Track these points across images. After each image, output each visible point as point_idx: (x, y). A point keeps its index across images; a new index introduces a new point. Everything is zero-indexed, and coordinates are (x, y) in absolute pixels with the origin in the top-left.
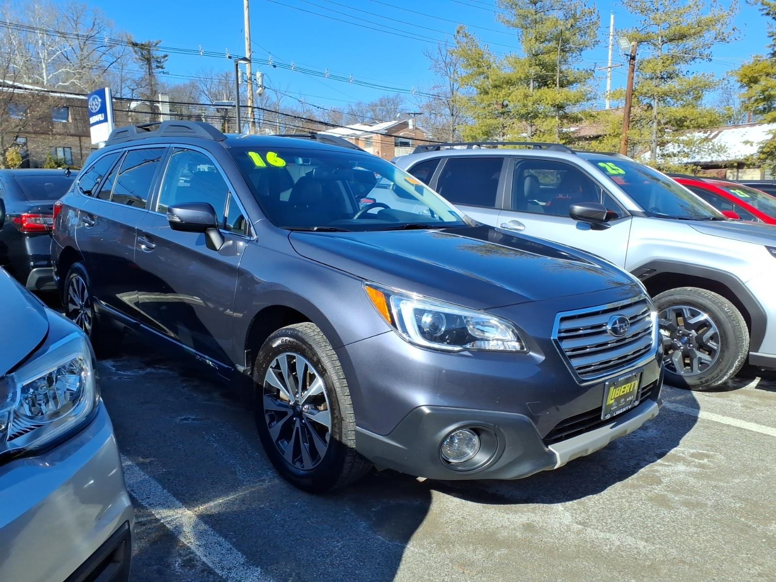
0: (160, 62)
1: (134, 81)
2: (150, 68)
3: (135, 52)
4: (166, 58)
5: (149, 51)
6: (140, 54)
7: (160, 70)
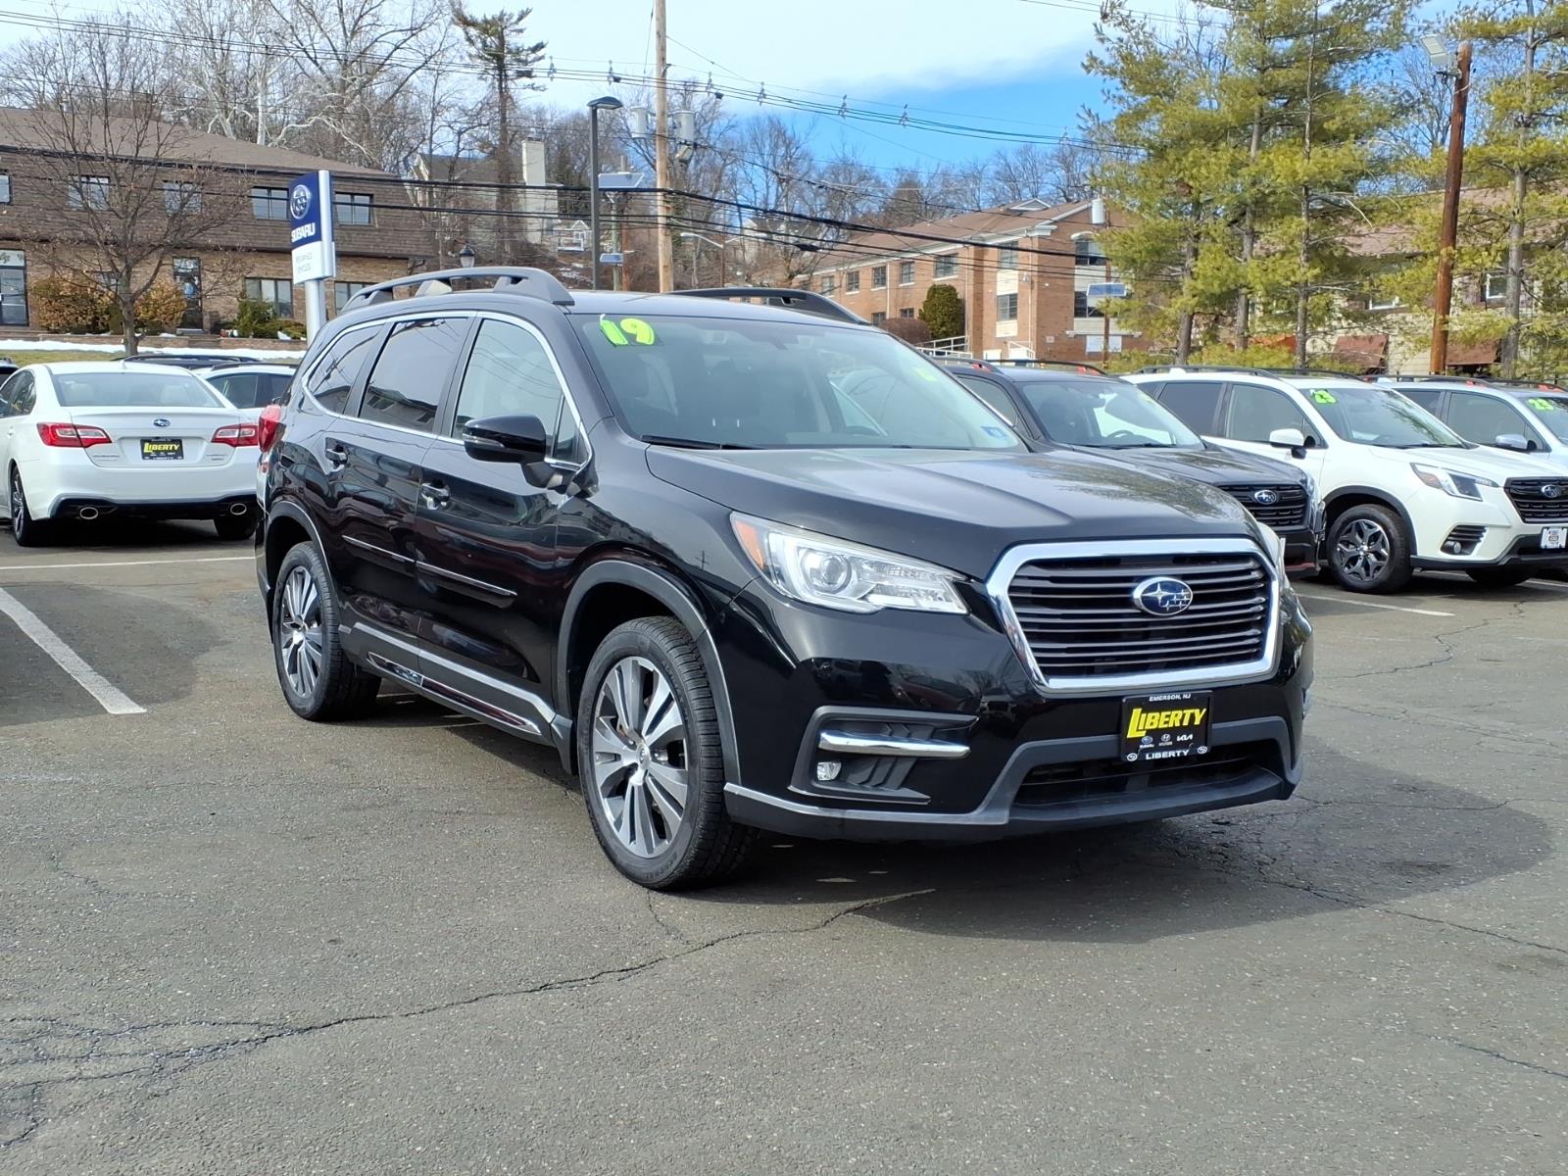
0: (526, 63)
1: (464, 111)
2: (502, 76)
3: (469, 39)
4: (540, 53)
5: (501, 38)
6: (480, 45)
7: (525, 81)
